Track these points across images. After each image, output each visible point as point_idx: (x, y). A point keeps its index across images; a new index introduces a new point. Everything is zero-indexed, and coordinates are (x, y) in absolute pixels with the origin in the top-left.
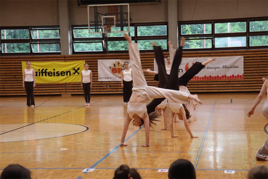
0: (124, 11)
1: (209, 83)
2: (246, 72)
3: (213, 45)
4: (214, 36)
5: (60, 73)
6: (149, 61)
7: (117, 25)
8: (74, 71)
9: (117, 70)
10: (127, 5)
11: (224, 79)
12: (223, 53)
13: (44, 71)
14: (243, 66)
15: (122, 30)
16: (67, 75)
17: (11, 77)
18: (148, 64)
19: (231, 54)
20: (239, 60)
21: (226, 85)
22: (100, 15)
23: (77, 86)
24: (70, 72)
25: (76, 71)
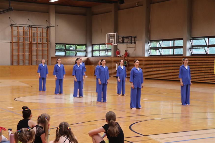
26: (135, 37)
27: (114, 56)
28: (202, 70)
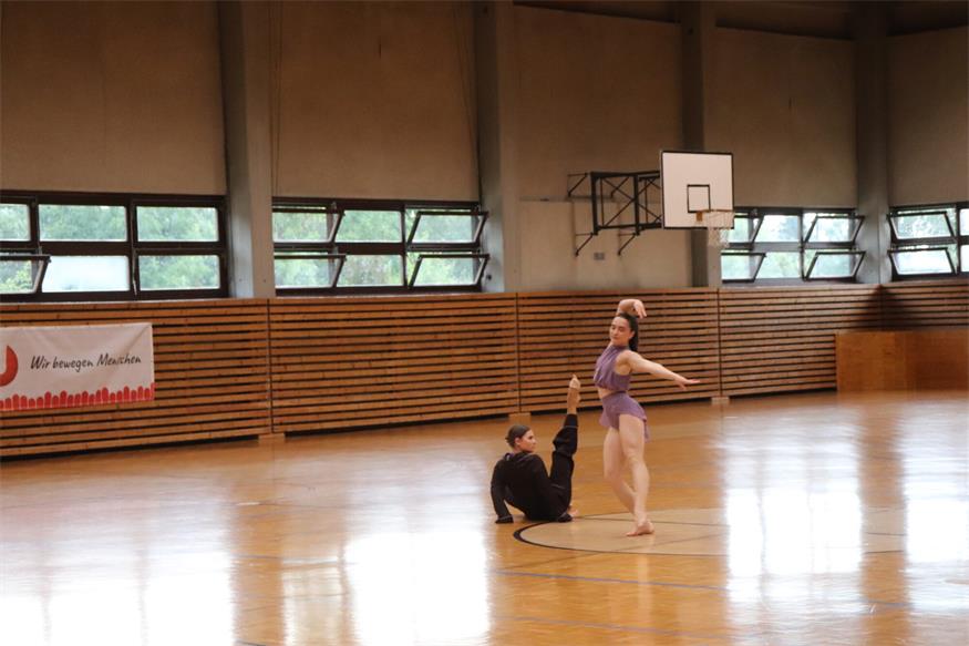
1: (57, 420)
2: (160, 376)
11: (100, 405)
12: (95, 309)
14: (153, 357)
19: (119, 314)
20: (136, 336)
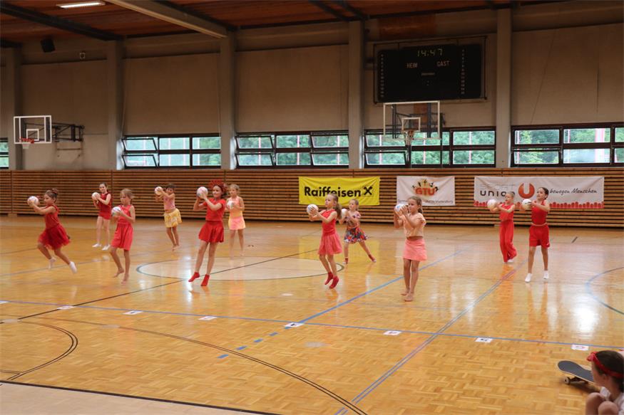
0: (433, 111)
2: (607, 199)
3: (561, 160)
4: (562, 147)
5: (346, 193)
6: (468, 180)
7: (422, 131)
8: (365, 191)
9: (423, 191)
10: (437, 104)
11: (574, 208)
12: (573, 171)
13: (326, 189)
14: (603, 191)
15: (429, 136)
16: (355, 195)
17: (286, 196)
18: (466, 183)
19: (586, 173)
20: (598, 182)
21: (578, 217)
22: (400, 116)
23: (368, 210)
24: (359, 192)
25: (368, 191)
26: (81, 127)
27: (17, 169)
28: (271, 196)
